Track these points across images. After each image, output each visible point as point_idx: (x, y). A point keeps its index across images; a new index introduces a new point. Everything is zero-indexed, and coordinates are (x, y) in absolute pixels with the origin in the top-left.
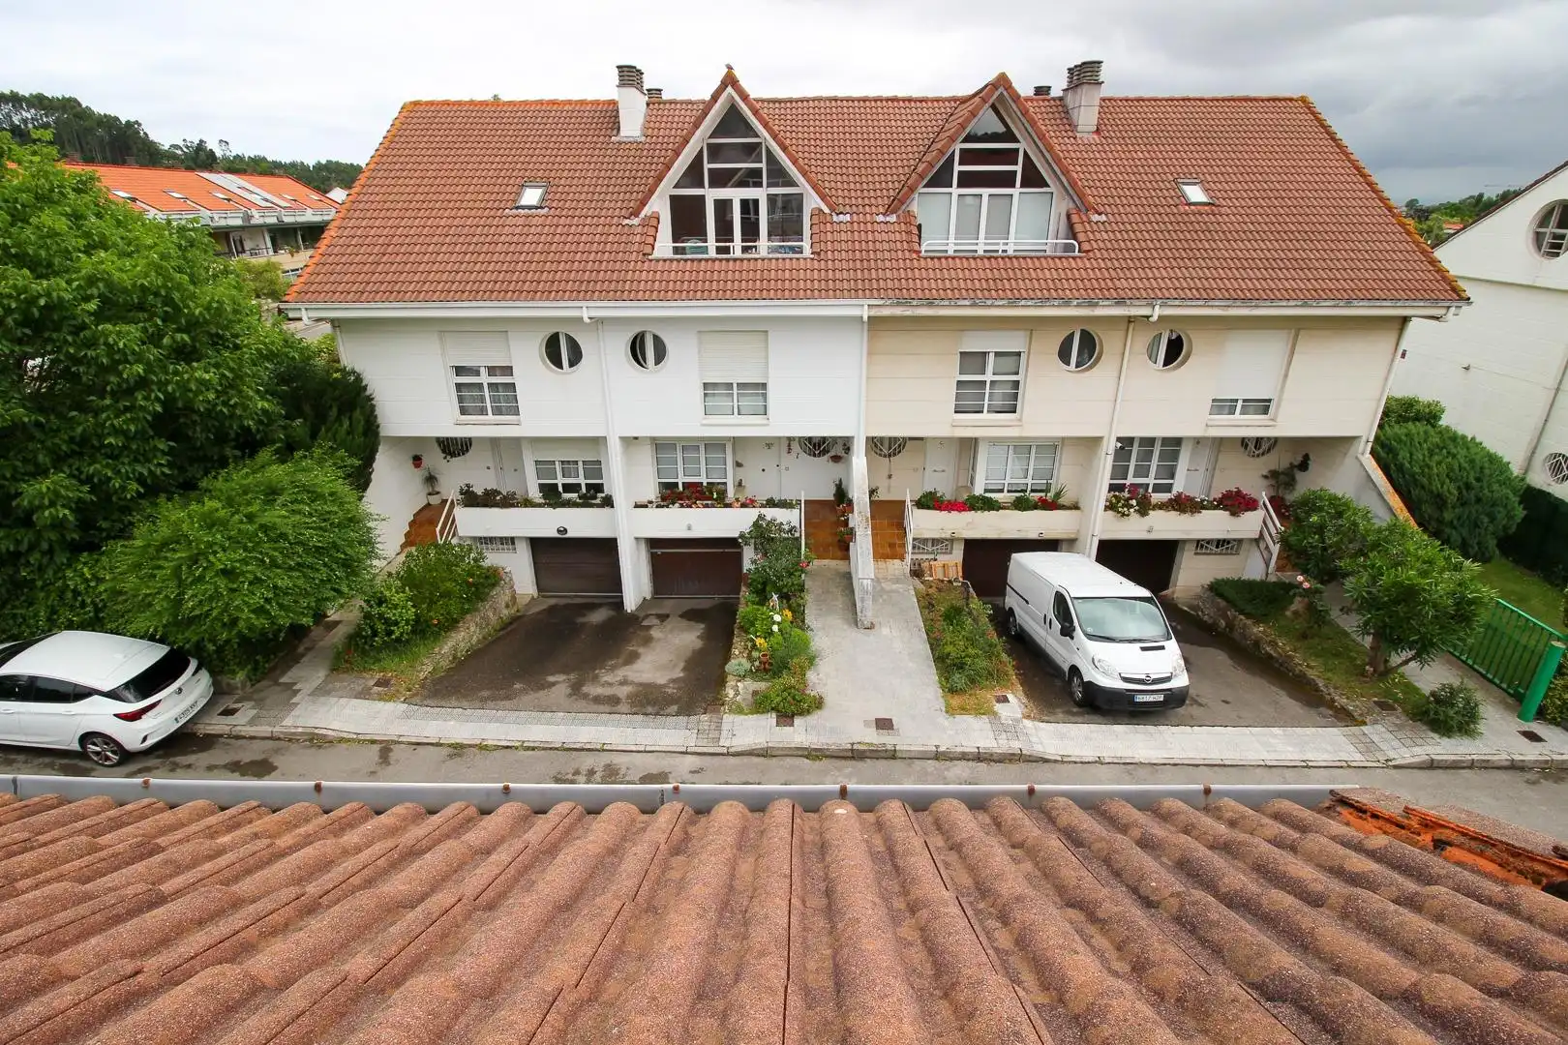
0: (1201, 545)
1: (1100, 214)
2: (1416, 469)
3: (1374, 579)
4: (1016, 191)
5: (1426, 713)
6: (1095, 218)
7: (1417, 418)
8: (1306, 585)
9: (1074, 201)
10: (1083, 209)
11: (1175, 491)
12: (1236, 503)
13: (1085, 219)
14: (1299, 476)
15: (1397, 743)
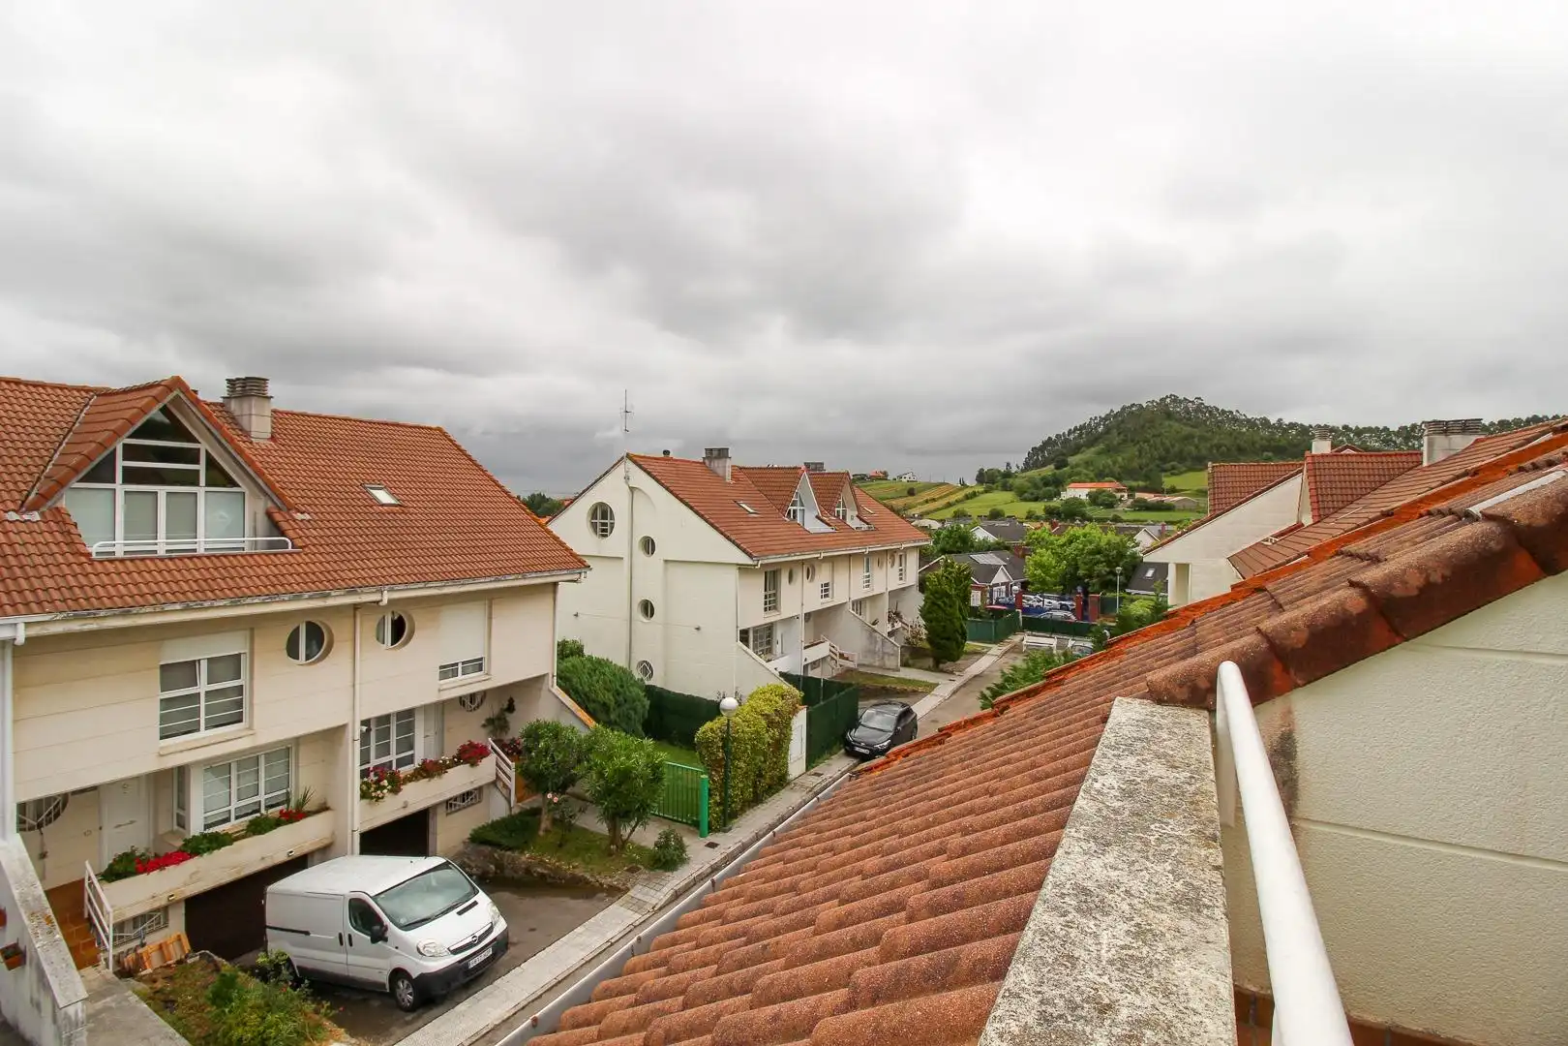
0: (449, 804)
1: (302, 513)
2: (587, 689)
3: (601, 775)
4: (201, 490)
5: (659, 860)
6: (299, 516)
7: (572, 654)
8: (556, 800)
9: (273, 501)
10: (285, 509)
11: (418, 762)
12: (471, 754)
13: (288, 517)
14: (510, 717)
15: (652, 892)
